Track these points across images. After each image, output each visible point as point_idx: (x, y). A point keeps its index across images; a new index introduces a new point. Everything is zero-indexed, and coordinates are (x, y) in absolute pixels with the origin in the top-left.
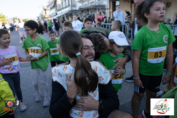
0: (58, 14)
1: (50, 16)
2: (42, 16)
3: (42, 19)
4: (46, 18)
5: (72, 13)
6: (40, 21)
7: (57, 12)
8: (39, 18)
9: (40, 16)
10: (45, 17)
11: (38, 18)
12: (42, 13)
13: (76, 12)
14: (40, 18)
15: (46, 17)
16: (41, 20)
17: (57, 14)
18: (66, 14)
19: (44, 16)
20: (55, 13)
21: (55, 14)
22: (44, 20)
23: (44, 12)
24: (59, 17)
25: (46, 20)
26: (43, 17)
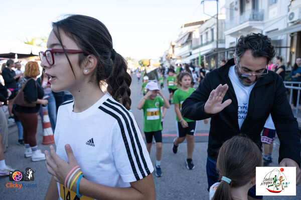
0: (192, 53)
1: (180, 57)
2: (167, 56)
3: (167, 61)
4: (174, 59)
5: (217, 54)
6: (163, 64)
7: (191, 51)
8: (162, 58)
9: (163, 56)
10: (171, 58)
11: (160, 59)
12: (168, 51)
13: (224, 52)
14: (164, 59)
15: (173, 57)
16: (165, 61)
17: (191, 54)
18: (207, 55)
19: (170, 56)
20: (188, 51)
21: (189, 54)
22: (169, 62)
23: (171, 49)
24: (194, 60)
25: (172, 61)
26: (168, 58)
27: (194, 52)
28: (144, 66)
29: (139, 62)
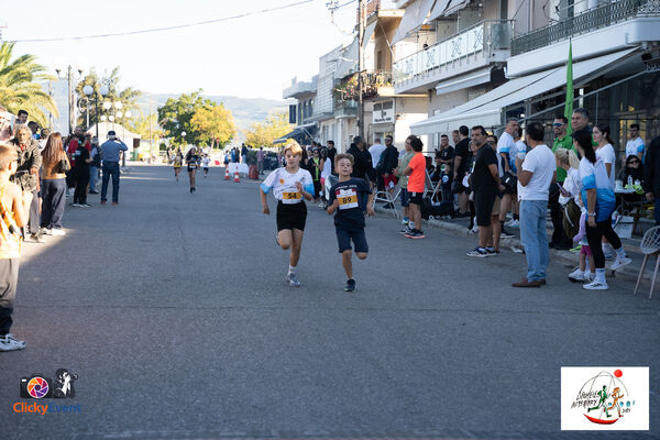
0: (509, 72)
3: (340, 115)
4: (387, 103)
6: (313, 130)
8: (305, 98)
9: (316, 79)
10: (371, 95)
12: (345, 51)
14: (324, 103)
15: (385, 91)
16: (330, 116)
17: (498, 77)
18: (595, 82)
19: (366, 88)
20: (482, 61)
21: (485, 77)
22: (360, 125)
27: (516, 65)
28: (192, 138)
29: (162, 112)
